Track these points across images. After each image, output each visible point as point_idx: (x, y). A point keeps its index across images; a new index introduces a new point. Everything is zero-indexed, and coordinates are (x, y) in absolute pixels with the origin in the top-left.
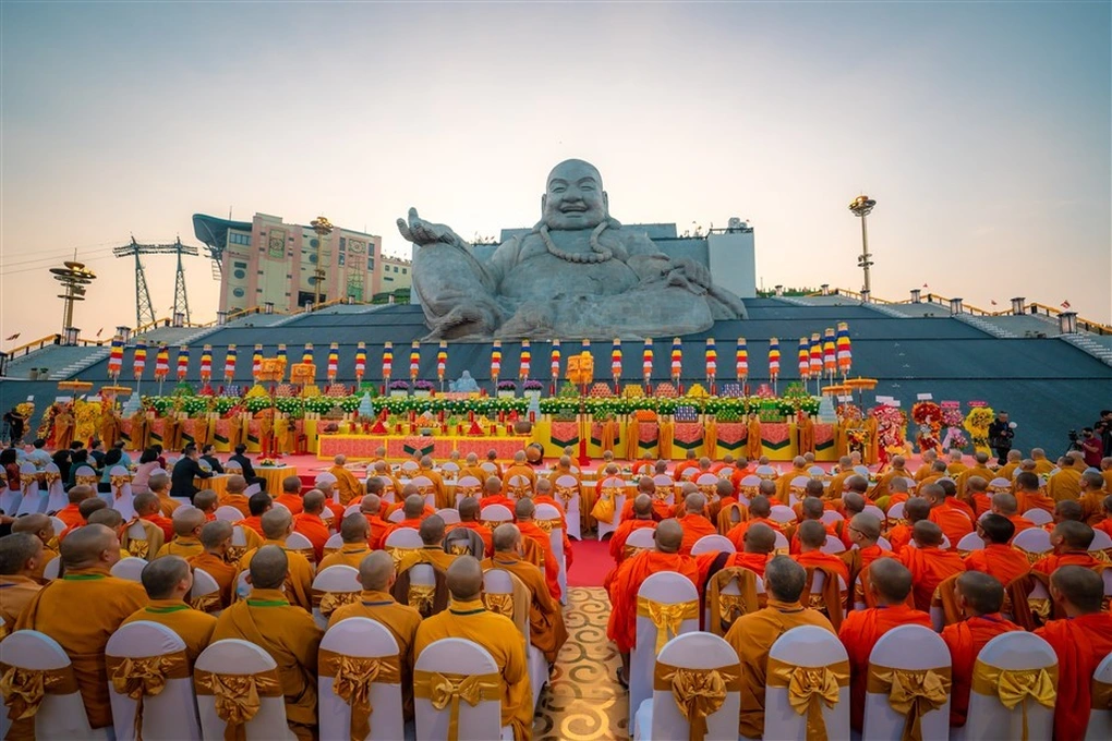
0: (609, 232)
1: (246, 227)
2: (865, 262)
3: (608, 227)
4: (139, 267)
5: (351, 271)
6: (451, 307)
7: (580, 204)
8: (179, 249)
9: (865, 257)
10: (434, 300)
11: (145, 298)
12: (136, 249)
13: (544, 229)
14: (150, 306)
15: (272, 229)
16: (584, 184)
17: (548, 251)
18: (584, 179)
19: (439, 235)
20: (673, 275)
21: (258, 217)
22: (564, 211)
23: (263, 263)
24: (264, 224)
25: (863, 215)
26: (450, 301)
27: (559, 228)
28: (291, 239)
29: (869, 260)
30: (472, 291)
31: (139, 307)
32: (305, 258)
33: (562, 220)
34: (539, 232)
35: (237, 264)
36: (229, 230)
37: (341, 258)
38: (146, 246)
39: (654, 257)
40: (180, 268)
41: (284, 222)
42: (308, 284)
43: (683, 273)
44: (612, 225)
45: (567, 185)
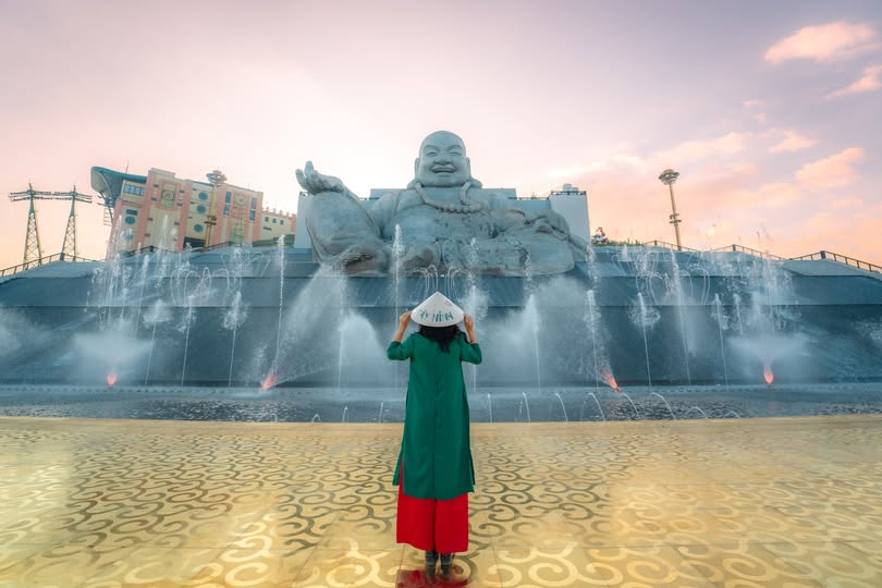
0: (472, 190)
1: (142, 180)
2: (674, 219)
3: (472, 186)
4: (32, 210)
5: (234, 221)
6: (346, 246)
7: (449, 166)
8: (74, 196)
9: (674, 216)
10: (328, 240)
11: (34, 240)
12: (32, 194)
13: (418, 186)
14: (38, 246)
15: (164, 182)
16: (452, 151)
17: (424, 203)
18: (453, 147)
19: (333, 184)
20: (538, 223)
21: (153, 172)
22: (436, 172)
23: (153, 211)
24: (159, 177)
25: (670, 183)
26: (343, 242)
27: (431, 186)
28: (182, 192)
29: (678, 218)
30: (363, 233)
31: (27, 247)
32: (193, 208)
33: (434, 179)
34: (414, 188)
35: (129, 212)
36: (124, 181)
37: (226, 209)
38: (41, 193)
39: (513, 211)
40: (72, 214)
41: (176, 176)
42: (193, 231)
43: (548, 222)
44: (475, 185)
45: (439, 151)
